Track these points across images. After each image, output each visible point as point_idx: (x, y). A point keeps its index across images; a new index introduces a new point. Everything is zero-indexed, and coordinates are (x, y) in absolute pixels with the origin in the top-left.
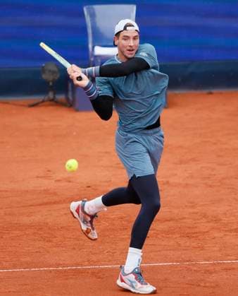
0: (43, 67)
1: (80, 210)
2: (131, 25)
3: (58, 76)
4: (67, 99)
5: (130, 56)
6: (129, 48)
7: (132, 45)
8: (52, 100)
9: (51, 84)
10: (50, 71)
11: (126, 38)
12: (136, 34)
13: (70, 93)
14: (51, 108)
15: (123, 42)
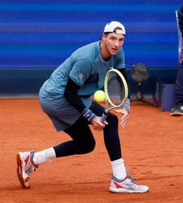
0: (133, 68)
1: (29, 160)
2: (120, 29)
3: (148, 77)
4: (155, 99)
5: (113, 53)
6: (114, 47)
7: (117, 45)
8: (140, 100)
9: (140, 84)
10: (139, 71)
11: (113, 38)
12: (122, 37)
13: (157, 93)
14: (139, 107)
15: (110, 41)
